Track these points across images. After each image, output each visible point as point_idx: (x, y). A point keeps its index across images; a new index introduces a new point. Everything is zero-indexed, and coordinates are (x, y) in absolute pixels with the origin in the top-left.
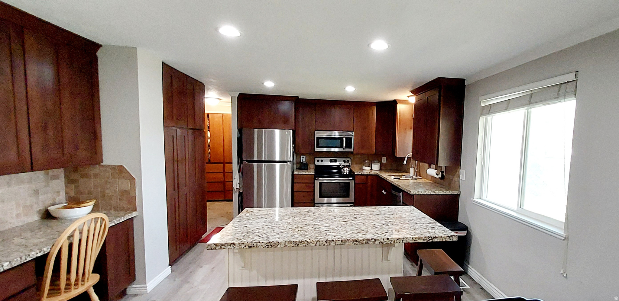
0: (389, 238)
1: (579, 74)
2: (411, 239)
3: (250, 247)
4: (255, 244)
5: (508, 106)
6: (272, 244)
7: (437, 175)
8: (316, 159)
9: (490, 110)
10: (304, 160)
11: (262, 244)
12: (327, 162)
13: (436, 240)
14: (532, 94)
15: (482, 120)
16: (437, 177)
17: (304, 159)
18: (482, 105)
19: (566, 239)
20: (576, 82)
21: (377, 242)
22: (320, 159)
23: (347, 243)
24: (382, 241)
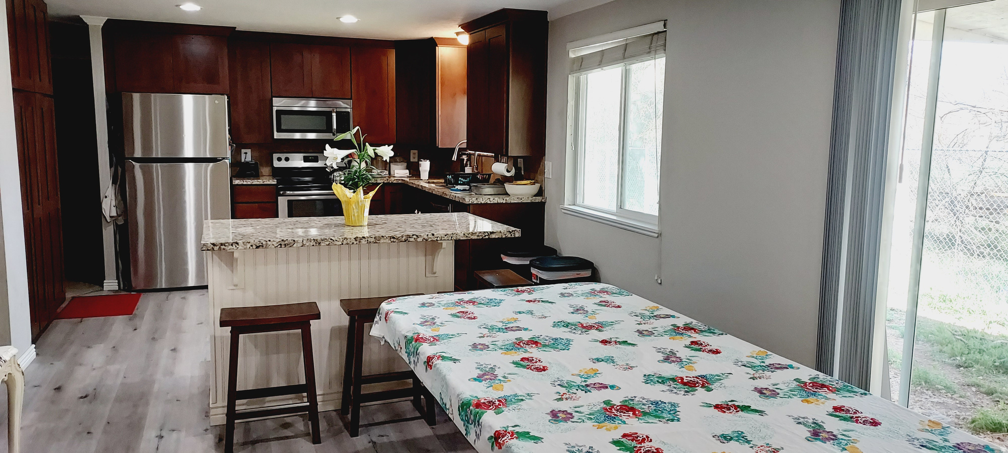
0: (435, 234)
1: (668, 23)
2: (462, 235)
3: (257, 247)
4: (264, 243)
5: (602, 60)
6: (286, 242)
7: (508, 171)
8: (275, 156)
9: (583, 64)
10: (249, 159)
11: (274, 243)
12: (297, 161)
13: (493, 236)
14: (627, 44)
15: (571, 80)
16: (508, 175)
17: (247, 156)
18: (572, 55)
19: (660, 235)
20: (665, 33)
21: (420, 240)
22: (283, 156)
23: (382, 241)
24: (426, 237)
